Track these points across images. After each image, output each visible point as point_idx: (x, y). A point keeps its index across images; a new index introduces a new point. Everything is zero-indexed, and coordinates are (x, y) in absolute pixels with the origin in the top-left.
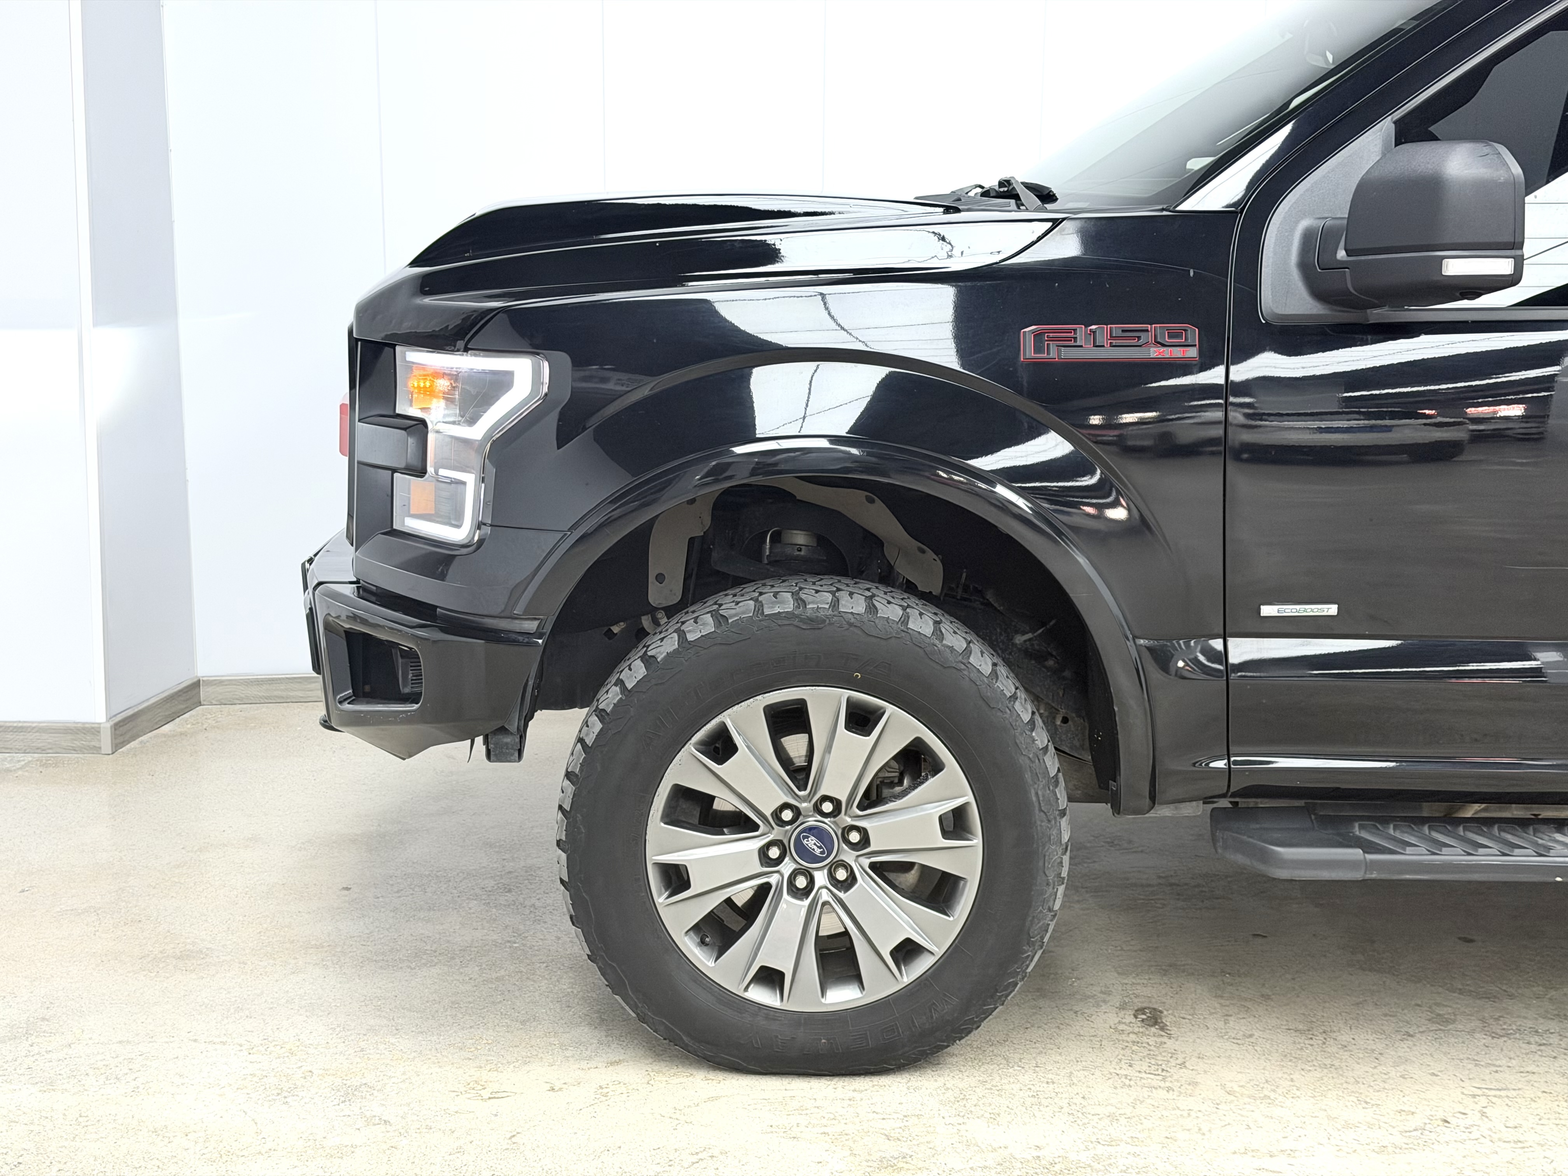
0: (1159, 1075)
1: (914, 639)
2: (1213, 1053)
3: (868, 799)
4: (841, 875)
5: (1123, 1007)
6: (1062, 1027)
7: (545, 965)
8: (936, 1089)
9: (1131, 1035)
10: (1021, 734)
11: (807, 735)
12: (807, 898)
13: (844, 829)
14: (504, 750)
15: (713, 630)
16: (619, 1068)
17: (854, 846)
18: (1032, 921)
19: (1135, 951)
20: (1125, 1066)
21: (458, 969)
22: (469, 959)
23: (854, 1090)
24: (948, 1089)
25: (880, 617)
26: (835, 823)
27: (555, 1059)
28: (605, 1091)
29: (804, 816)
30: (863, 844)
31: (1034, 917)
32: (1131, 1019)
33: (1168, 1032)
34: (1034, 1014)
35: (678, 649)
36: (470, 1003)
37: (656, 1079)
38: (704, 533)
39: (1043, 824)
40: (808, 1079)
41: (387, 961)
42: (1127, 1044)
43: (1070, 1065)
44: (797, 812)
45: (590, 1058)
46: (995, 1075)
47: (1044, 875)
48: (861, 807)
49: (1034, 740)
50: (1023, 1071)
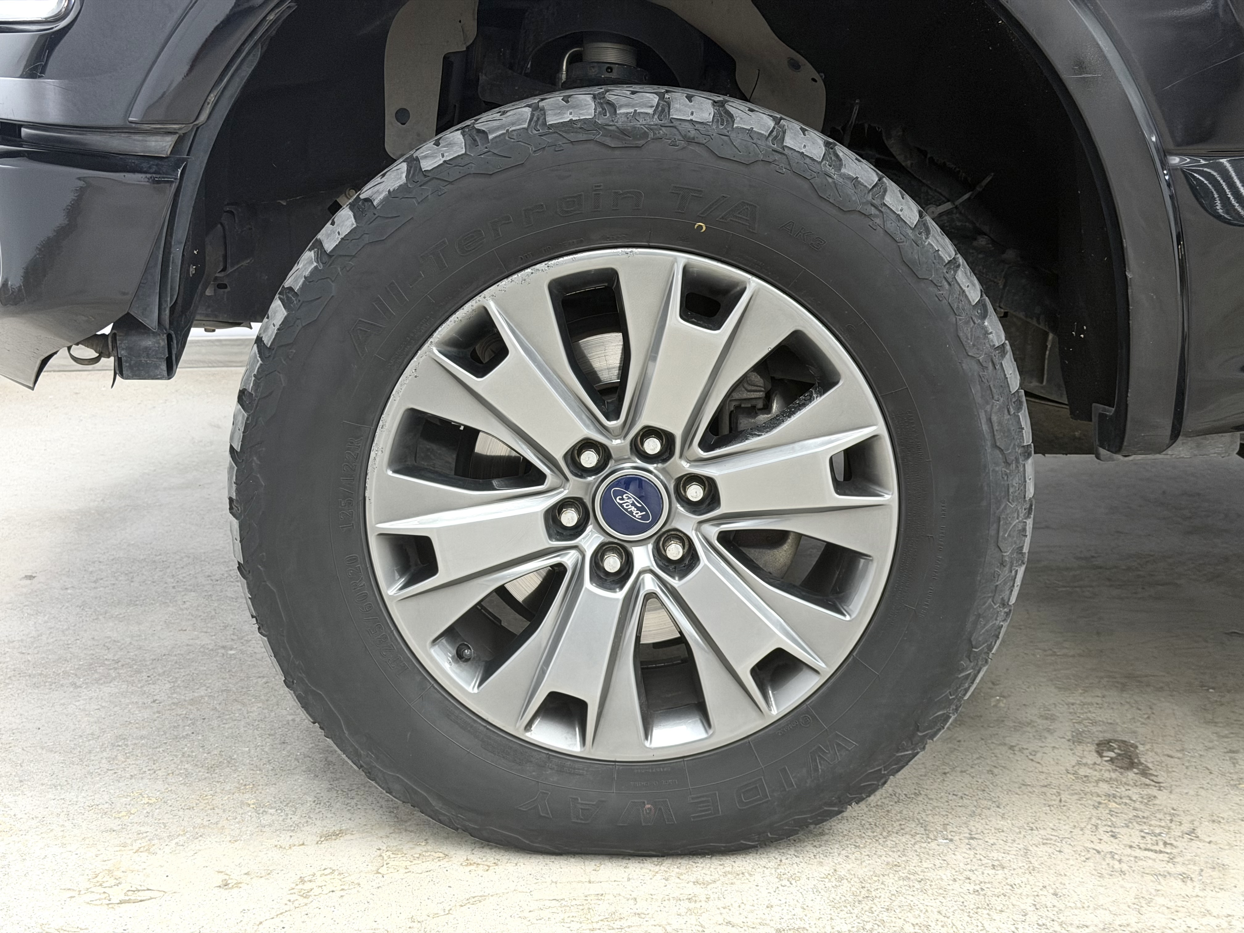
0: (1161, 852)
1: (794, 165)
2: (1231, 813)
3: (716, 434)
4: (675, 551)
5: (1077, 739)
6: (996, 771)
7: (264, 680)
8: (822, 880)
9: (1101, 784)
10: (967, 323)
11: (620, 336)
12: (621, 588)
13: (679, 480)
14: (143, 360)
15: (463, 152)
16: (339, 844)
17: (694, 507)
18: (975, 623)
19: (1073, 656)
20: (1106, 837)
21: (141, 687)
22: (161, 671)
23: (696, 883)
24: (841, 879)
25: (737, 128)
26: (664, 471)
27: (244, 829)
28: (308, 886)
29: (616, 461)
30: (709, 504)
31: (979, 616)
32: (1092, 757)
33: (1153, 778)
34: (952, 751)
35: (406, 184)
36: (142, 738)
37: (391, 863)
38: (468, 48)
39: (997, 469)
40: (624, 862)
41: (46, 676)
42: (1099, 799)
43: (1021, 836)
44: (605, 454)
45: (295, 828)
46: (911, 854)
47: (997, 549)
48: (705, 445)
49: (986, 333)
50: (952, 846)
